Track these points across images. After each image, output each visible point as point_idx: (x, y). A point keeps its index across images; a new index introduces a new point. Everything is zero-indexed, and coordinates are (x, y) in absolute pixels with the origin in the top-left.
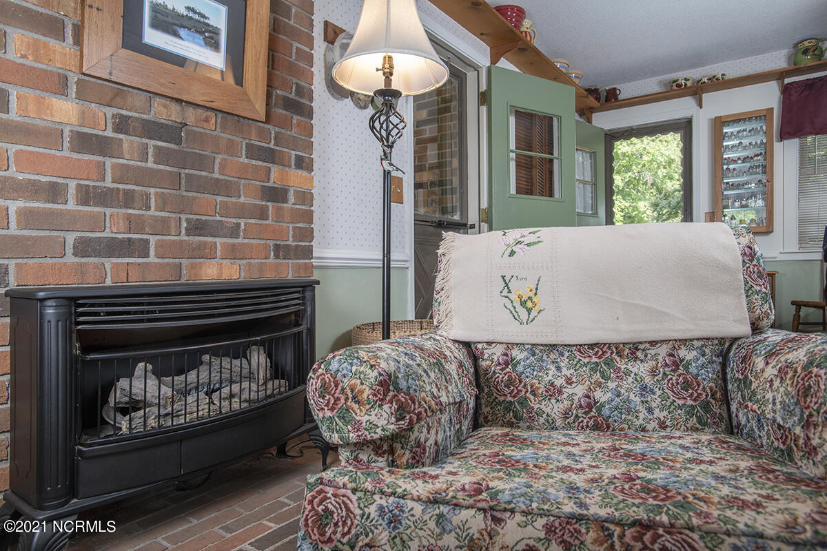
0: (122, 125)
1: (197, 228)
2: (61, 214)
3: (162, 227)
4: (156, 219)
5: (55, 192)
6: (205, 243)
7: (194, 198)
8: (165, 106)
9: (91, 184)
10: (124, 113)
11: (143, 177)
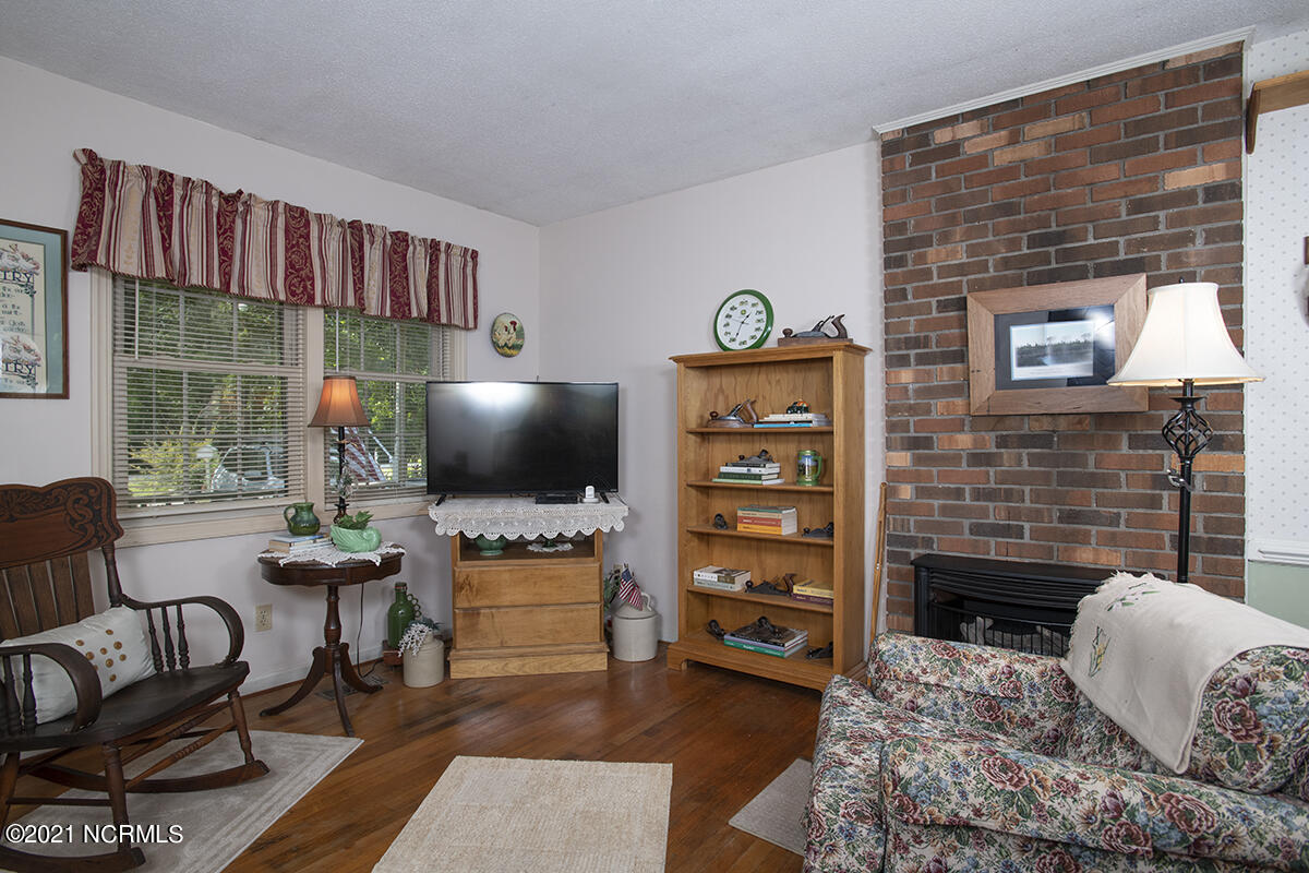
0: (1002, 442)
1: (1071, 517)
2: (963, 507)
3: (1036, 516)
4: (1030, 509)
5: (959, 493)
6: (1079, 531)
7: (1068, 492)
8: (1037, 421)
9: (981, 486)
10: (1005, 433)
11: (1020, 478)
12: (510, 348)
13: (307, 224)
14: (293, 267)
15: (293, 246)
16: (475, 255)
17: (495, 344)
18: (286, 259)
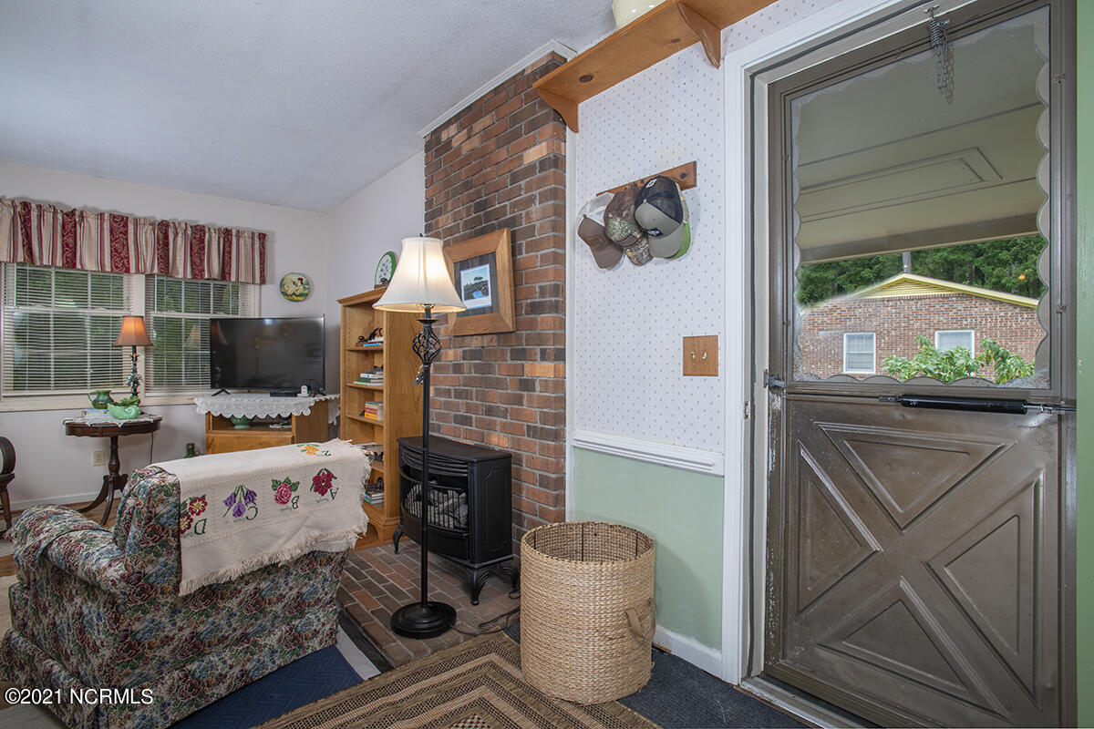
0: (464, 355)
3: (476, 410)
4: (474, 405)
6: (492, 422)
7: (488, 391)
8: (476, 340)
10: (465, 349)
11: (471, 382)
12: (297, 296)
13: (126, 225)
14: (116, 251)
15: (116, 239)
16: (262, 237)
17: (284, 294)
18: (111, 246)
